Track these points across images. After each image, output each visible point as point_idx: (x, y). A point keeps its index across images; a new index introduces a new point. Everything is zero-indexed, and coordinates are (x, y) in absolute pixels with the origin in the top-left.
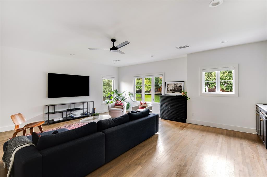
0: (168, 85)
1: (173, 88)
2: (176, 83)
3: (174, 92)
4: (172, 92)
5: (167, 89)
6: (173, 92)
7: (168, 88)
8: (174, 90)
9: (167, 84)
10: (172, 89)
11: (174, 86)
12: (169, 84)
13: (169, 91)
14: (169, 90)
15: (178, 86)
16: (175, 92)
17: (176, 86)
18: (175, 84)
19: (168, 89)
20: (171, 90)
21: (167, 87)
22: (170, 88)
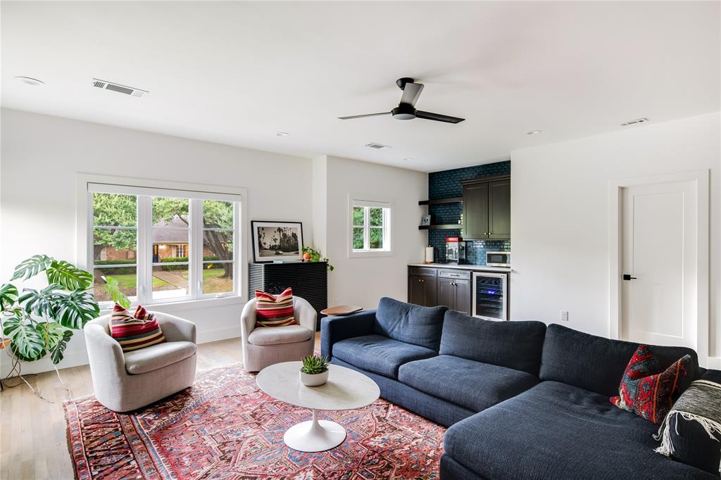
0: (261, 230)
1: (275, 240)
2: (281, 226)
3: (281, 252)
4: (274, 252)
5: (260, 243)
6: (277, 254)
7: (261, 239)
8: (280, 248)
9: (258, 228)
10: (273, 243)
11: (278, 236)
12: (263, 229)
13: (265, 249)
14: (266, 247)
15: (289, 233)
16: (283, 251)
17: (285, 235)
18: (279, 230)
19: (263, 245)
20: (272, 248)
21: (260, 237)
22: (268, 241)
